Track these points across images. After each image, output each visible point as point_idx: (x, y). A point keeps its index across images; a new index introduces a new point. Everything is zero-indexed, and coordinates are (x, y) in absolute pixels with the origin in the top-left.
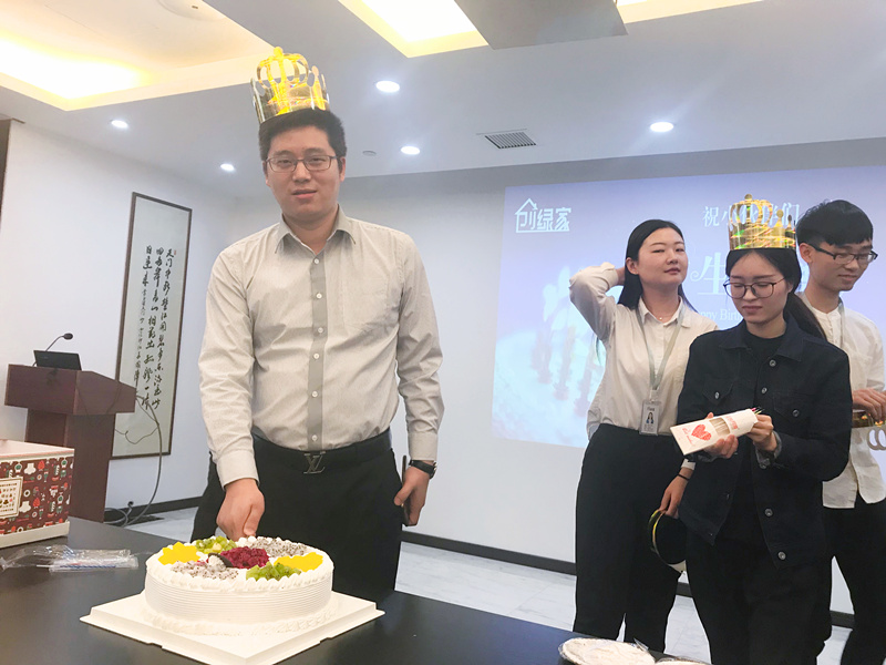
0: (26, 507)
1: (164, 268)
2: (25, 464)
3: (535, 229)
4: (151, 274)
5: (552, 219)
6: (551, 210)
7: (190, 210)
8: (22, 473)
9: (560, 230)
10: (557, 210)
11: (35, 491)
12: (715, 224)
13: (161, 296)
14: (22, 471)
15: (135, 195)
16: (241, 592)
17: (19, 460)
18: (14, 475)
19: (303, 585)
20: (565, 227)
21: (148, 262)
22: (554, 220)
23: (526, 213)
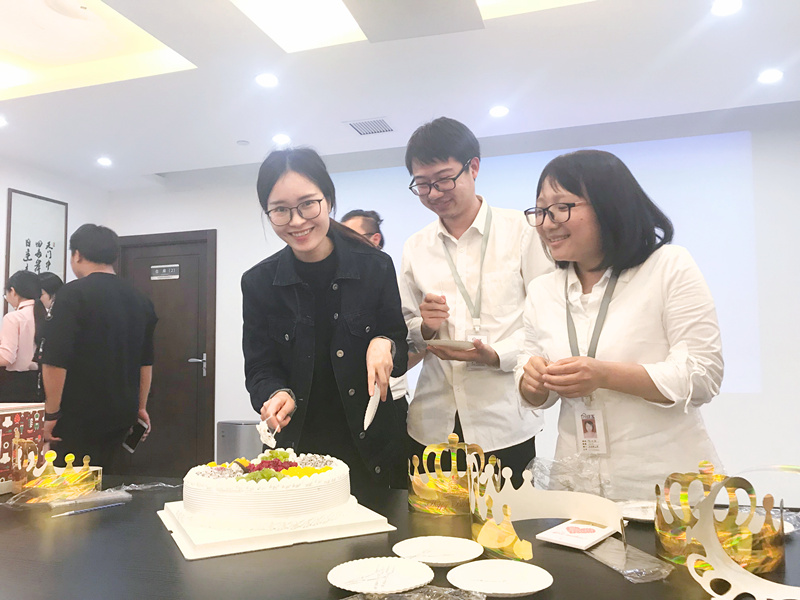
0: (7, 458)
1: (44, 260)
2: (2, 418)
4: (31, 266)
7: (66, 204)
15: (11, 191)
21: (28, 255)
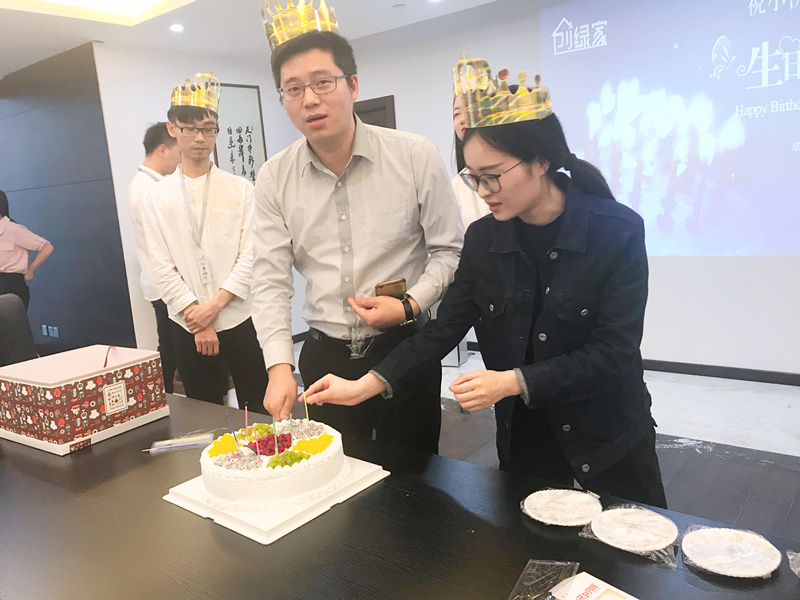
0: (132, 401)
1: (245, 145)
2: (123, 371)
3: (573, 48)
4: (236, 150)
5: (588, 35)
6: (587, 26)
7: (257, 87)
8: (123, 378)
9: (597, 45)
10: (593, 25)
11: (137, 388)
12: (760, 12)
13: (248, 169)
16: (262, 479)
18: (118, 380)
19: (311, 467)
20: (603, 41)
21: (231, 142)
22: (591, 36)
23: (562, 34)
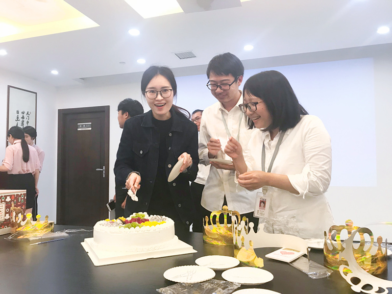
0: (8, 217)
1: (25, 120)
2: (6, 197)
4: (19, 123)
7: (36, 93)
14: (5, 200)
15: (9, 87)
17: (3, 195)
18: (2, 202)
21: (18, 118)
